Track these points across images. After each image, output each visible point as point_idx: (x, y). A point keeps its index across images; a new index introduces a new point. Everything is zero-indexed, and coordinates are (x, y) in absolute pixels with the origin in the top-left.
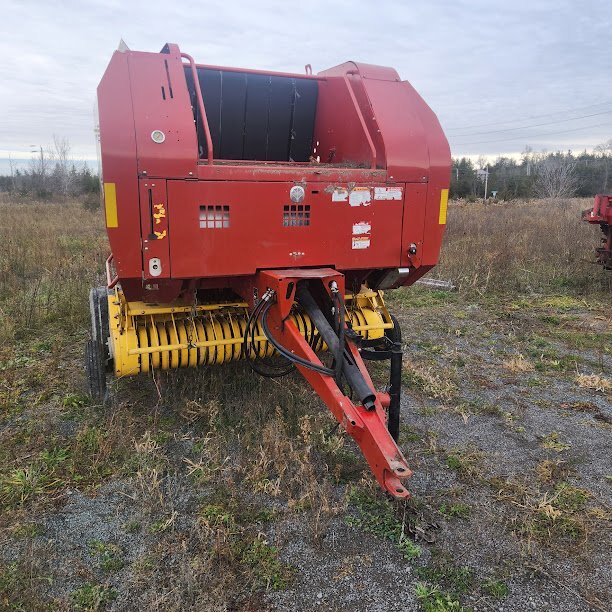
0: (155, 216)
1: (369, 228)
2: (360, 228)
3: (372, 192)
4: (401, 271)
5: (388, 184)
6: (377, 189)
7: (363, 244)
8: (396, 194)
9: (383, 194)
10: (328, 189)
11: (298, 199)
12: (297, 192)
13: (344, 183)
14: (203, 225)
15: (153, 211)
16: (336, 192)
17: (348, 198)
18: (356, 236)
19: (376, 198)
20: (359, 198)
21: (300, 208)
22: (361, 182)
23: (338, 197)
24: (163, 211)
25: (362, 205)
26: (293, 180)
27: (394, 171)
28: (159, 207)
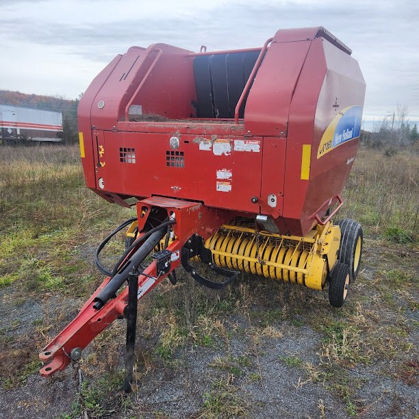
0: (100, 152)
1: (231, 175)
2: (223, 174)
3: (232, 143)
4: (259, 217)
5: (248, 138)
6: (236, 142)
7: (225, 188)
8: (254, 147)
9: (241, 146)
10: (196, 140)
11: (174, 146)
12: (175, 141)
13: (208, 135)
15: (99, 150)
16: (202, 142)
17: (212, 148)
18: (220, 180)
19: (236, 149)
20: (221, 148)
21: (177, 153)
22: (222, 135)
23: (204, 147)
24: (103, 150)
25: (223, 154)
26: (171, 132)
27: (250, 125)
28: (101, 147)
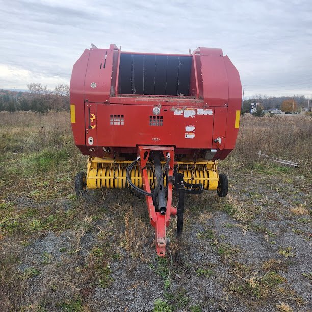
0: (91, 119)
1: (194, 129)
2: (188, 128)
3: (196, 111)
4: (212, 151)
5: (205, 107)
6: (198, 109)
7: (192, 136)
8: (210, 112)
9: (201, 112)
10: (172, 109)
11: (156, 113)
12: (156, 110)
13: (181, 106)
14: (112, 123)
15: (90, 117)
16: (176, 110)
17: (183, 113)
18: (187, 132)
19: (198, 113)
20: (189, 113)
21: (158, 117)
22: (189, 106)
23: (177, 113)
24: (94, 117)
25: (190, 117)
26: (155, 104)
27: (207, 100)
28: (93, 115)
